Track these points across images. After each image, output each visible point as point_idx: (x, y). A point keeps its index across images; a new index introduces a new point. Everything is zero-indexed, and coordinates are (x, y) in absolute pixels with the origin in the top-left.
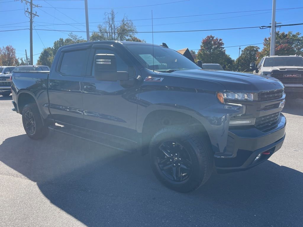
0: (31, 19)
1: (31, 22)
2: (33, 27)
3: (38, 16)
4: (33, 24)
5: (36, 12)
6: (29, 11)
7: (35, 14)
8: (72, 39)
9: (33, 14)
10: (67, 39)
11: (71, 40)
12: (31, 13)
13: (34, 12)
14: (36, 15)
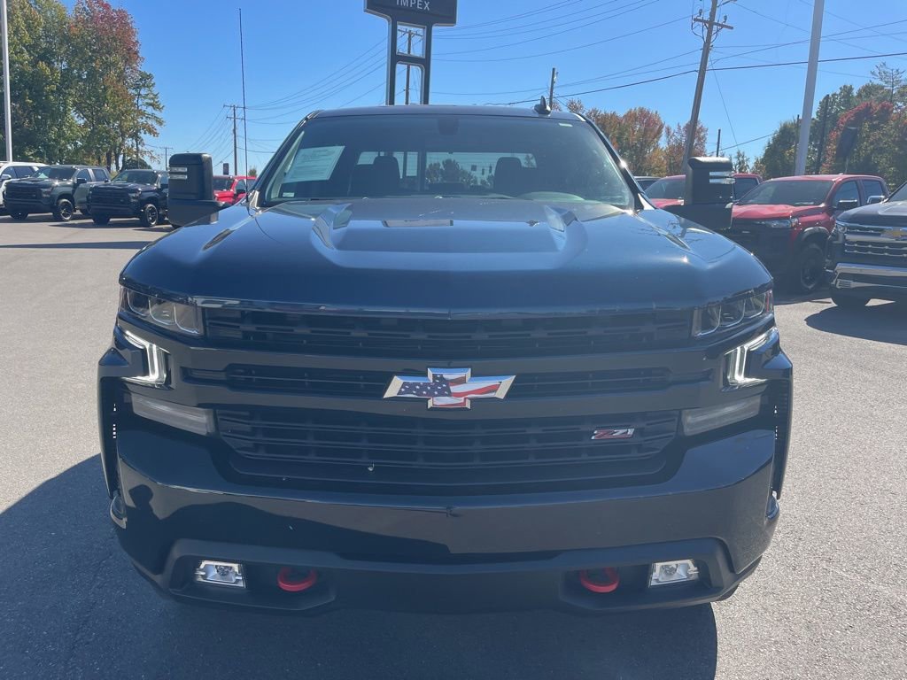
0: (708, 42)
1: (707, 49)
2: (709, 64)
3: (732, 28)
4: (712, 55)
5: (726, 18)
6: (706, 17)
7: (720, 25)
8: (884, 84)
9: (716, 24)
10: (867, 86)
11: (882, 88)
12: (710, 23)
13: (718, 19)
14: (722, 26)
